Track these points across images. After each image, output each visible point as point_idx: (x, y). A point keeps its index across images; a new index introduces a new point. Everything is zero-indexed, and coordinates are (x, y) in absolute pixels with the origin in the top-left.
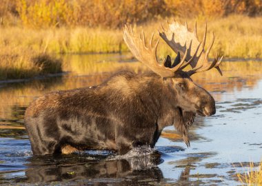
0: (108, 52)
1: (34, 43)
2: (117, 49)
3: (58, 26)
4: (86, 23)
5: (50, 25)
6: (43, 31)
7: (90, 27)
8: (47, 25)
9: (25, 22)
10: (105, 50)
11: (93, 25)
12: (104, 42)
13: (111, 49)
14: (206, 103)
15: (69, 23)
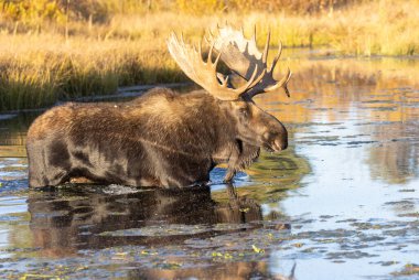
0: (294, 47)
1: (193, 34)
2: (307, 41)
3: (226, 11)
4: (265, 6)
5: (215, 9)
6: (205, 18)
7: (270, 12)
8: (212, 9)
9: (181, 6)
10: (291, 44)
11: (274, 9)
12: (289, 31)
13: (298, 42)
14: (277, 134)
15: (241, 7)
